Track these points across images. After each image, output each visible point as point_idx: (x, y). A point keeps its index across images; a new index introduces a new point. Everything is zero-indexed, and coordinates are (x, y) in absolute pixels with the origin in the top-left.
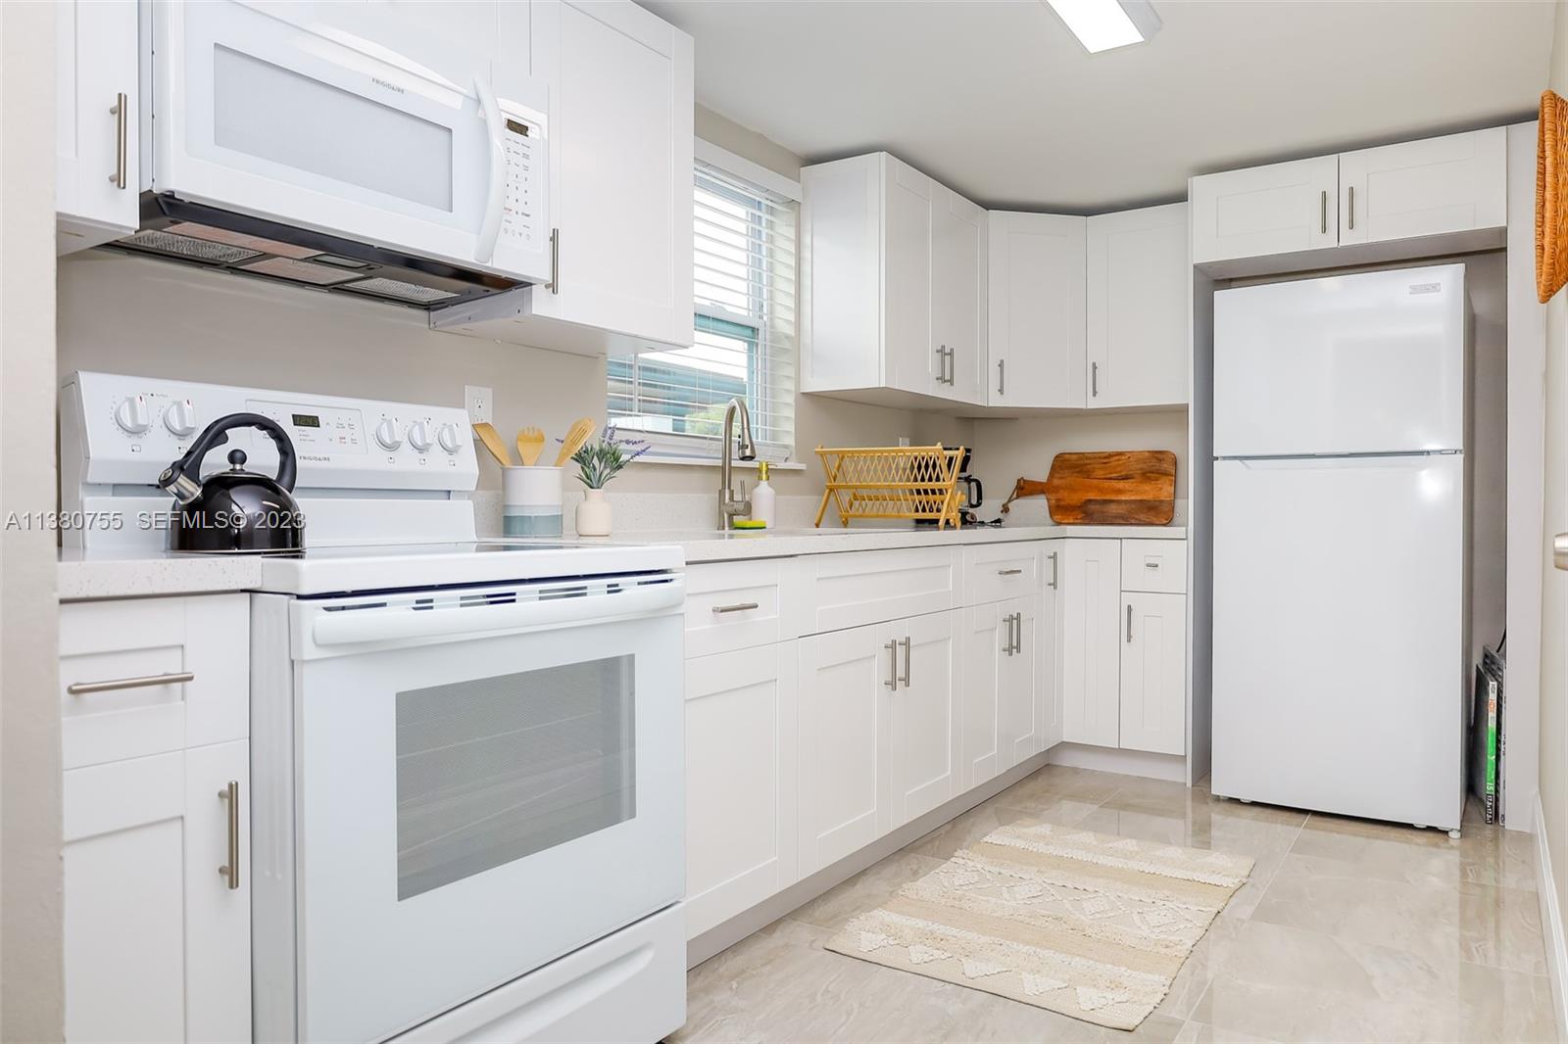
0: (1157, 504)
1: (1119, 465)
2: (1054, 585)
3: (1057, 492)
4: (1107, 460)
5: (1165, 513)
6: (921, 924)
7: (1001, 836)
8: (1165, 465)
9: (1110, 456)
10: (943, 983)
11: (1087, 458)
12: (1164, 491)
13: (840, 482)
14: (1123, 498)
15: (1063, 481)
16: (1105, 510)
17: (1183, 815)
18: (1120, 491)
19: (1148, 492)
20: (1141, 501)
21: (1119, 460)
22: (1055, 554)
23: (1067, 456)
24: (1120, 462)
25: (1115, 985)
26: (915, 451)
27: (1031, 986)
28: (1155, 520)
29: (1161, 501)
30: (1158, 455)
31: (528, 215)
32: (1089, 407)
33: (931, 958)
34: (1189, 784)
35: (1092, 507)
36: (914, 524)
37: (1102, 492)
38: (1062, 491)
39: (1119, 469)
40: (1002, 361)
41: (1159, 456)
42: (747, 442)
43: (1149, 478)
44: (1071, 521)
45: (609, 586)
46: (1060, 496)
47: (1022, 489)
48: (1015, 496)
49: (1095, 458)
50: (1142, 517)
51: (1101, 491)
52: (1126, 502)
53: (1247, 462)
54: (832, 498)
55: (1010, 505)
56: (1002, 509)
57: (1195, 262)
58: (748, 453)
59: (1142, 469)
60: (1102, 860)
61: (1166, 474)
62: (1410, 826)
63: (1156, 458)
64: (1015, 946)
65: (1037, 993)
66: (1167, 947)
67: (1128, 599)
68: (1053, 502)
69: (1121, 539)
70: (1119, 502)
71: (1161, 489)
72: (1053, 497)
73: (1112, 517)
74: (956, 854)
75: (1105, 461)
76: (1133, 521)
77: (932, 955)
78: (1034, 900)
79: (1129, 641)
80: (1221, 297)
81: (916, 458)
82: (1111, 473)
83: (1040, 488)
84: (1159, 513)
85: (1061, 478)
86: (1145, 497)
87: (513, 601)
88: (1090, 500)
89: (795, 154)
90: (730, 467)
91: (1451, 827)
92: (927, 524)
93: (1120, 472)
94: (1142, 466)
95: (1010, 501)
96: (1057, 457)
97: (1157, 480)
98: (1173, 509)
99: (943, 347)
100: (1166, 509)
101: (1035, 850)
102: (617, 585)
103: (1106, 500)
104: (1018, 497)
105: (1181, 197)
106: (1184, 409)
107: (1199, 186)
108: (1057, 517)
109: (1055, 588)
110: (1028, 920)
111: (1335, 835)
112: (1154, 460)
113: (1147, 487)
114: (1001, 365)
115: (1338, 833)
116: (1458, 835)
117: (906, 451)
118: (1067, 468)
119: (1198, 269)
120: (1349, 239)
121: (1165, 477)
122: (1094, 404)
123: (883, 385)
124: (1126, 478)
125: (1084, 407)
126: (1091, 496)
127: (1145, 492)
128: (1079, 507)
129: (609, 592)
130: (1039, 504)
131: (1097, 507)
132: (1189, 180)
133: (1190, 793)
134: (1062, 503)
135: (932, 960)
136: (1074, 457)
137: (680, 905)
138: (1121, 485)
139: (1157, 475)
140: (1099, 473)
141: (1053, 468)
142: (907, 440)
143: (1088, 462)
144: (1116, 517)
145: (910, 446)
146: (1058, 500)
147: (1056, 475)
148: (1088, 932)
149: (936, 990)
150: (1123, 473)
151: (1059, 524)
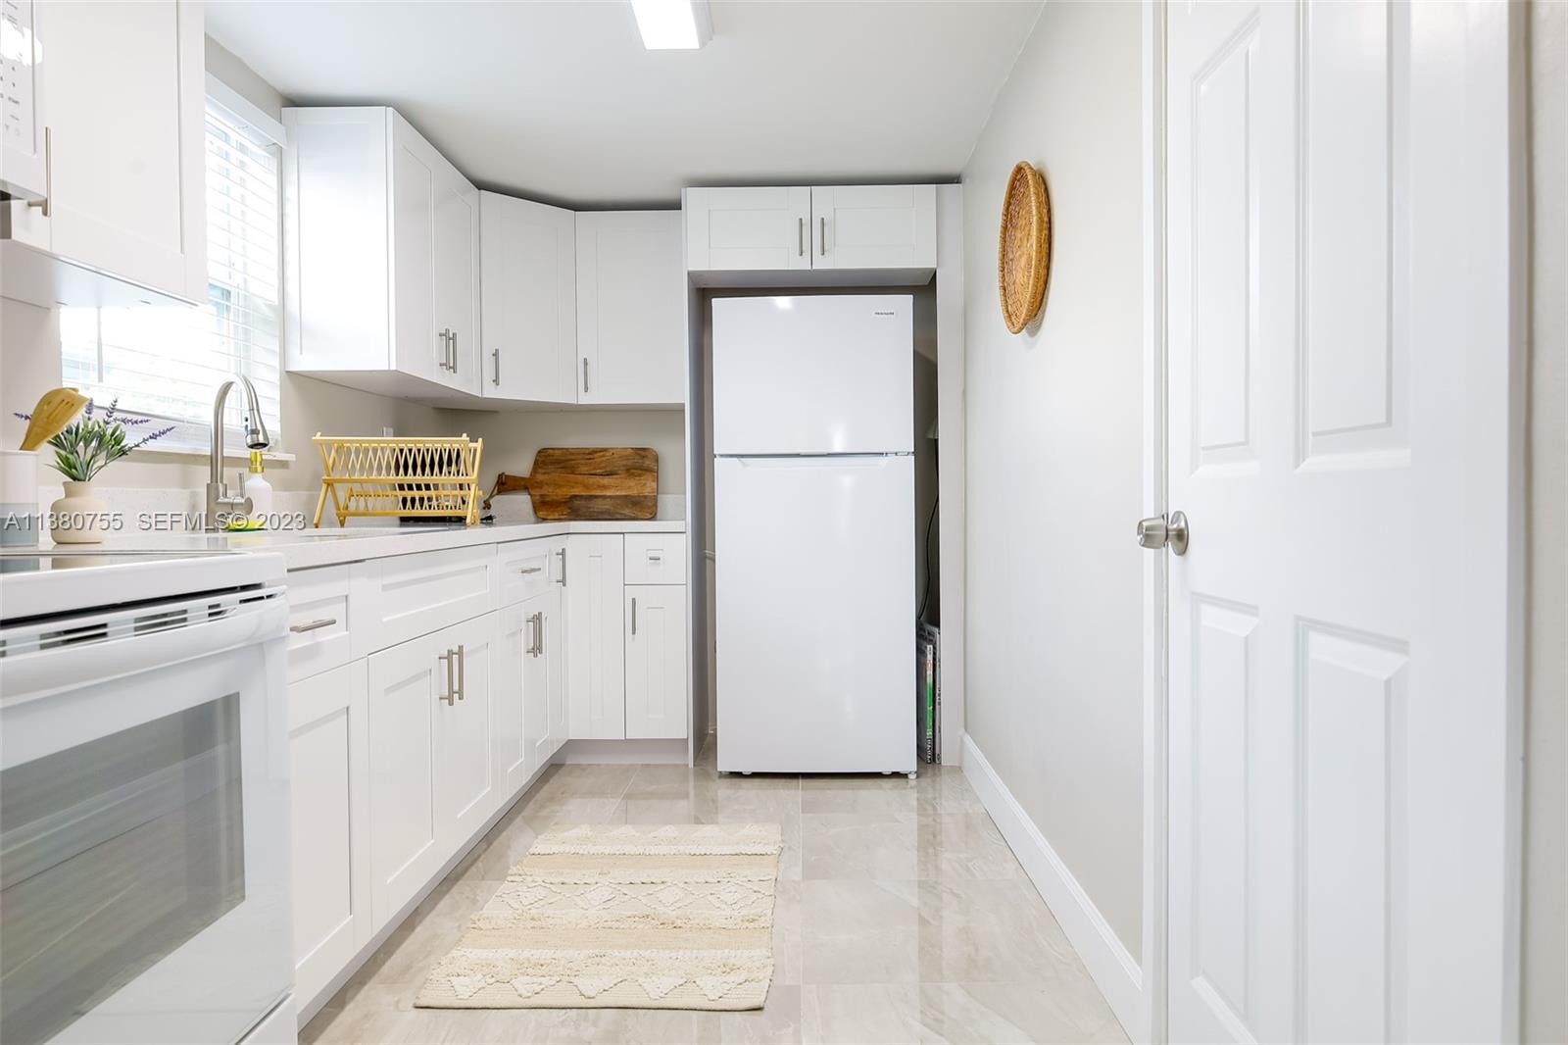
0: (642, 499)
1: (602, 462)
2: (563, 582)
3: (541, 488)
4: (591, 456)
5: (649, 507)
6: (512, 954)
7: (546, 843)
8: (647, 462)
9: (595, 451)
10: (564, 1011)
11: (573, 454)
12: (647, 487)
13: (335, 476)
14: (608, 494)
15: (546, 476)
16: (591, 505)
17: (686, 796)
18: (605, 487)
19: (632, 487)
20: (626, 496)
21: (603, 456)
22: (563, 550)
23: (550, 451)
24: (604, 459)
25: (728, 969)
26: (401, 442)
27: (656, 988)
28: (640, 515)
29: (645, 497)
30: (641, 452)
31: (16, 102)
32: (580, 403)
33: (542, 987)
34: (691, 765)
35: (577, 503)
36: (398, 522)
37: (588, 489)
38: (546, 487)
39: (603, 465)
40: (497, 350)
41: (643, 453)
42: (259, 427)
43: (633, 474)
44: (557, 517)
45: (210, 607)
46: (544, 492)
47: (503, 484)
48: (496, 491)
49: (578, 454)
50: (627, 512)
51: (586, 487)
52: (610, 497)
53: (742, 459)
54: (329, 493)
55: (491, 501)
56: (484, 505)
57: (691, 269)
58: (261, 440)
59: (626, 465)
60: (653, 850)
61: (648, 470)
62: (878, 775)
63: (639, 454)
64: (617, 954)
65: (662, 995)
66: (753, 920)
67: (631, 592)
68: (538, 498)
69: (623, 533)
70: (604, 497)
71: (645, 484)
72: (537, 492)
73: (598, 512)
74: (510, 872)
75: (588, 457)
76: (619, 516)
77: (541, 984)
78: (611, 903)
79: (634, 633)
80: (718, 304)
81: (401, 451)
82: (595, 469)
83: (523, 483)
84: (643, 508)
85: (545, 473)
86: (630, 493)
87: (104, 635)
88: (576, 496)
89: (274, 89)
90: (223, 457)
91: (909, 770)
92: (412, 522)
93: (605, 467)
94: (624, 462)
95: (491, 496)
96: (539, 452)
97: (640, 475)
98: (656, 505)
99: (447, 330)
100: (650, 504)
101: (586, 853)
102: (218, 606)
103: (591, 496)
104: (499, 493)
105: (676, 206)
106: (680, 409)
107: (692, 197)
108: (541, 514)
109: (564, 585)
110: (616, 925)
111: (829, 792)
112: (637, 457)
113: (632, 483)
114: (496, 355)
115: (829, 789)
116: (915, 776)
117: (389, 443)
118: (552, 463)
119: (693, 277)
120: (822, 264)
121: (648, 473)
122: (585, 400)
123: (393, 368)
124: (610, 474)
125: (574, 402)
126: (577, 491)
127: (630, 487)
128: (565, 502)
129: (210, 615)
130: (522, 501)
131: (583, 502)
132: (683, 190)
133: (691, 772)
134: (547, 499)
135: (542, 990)
136: (560, 452)
137: (290, 998)
138: (606, 481)
139: (640, 472)
140: (584, 469)
141: (536, 463)
142: (391, 430)
143: (573, 457)
144: (602, 513)
145: (395, 436)
146: (542, 496)
147: (540, 470)
148: (679, 923)
149: (561, 1019)
150: (608, 469)
151: (544, 520)
